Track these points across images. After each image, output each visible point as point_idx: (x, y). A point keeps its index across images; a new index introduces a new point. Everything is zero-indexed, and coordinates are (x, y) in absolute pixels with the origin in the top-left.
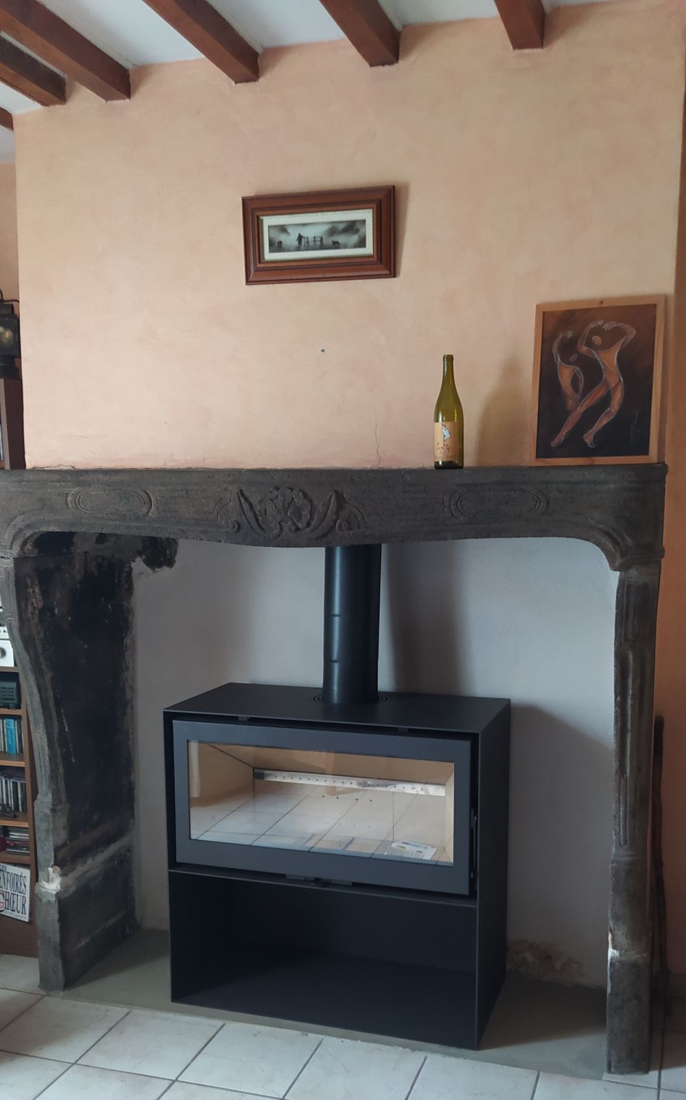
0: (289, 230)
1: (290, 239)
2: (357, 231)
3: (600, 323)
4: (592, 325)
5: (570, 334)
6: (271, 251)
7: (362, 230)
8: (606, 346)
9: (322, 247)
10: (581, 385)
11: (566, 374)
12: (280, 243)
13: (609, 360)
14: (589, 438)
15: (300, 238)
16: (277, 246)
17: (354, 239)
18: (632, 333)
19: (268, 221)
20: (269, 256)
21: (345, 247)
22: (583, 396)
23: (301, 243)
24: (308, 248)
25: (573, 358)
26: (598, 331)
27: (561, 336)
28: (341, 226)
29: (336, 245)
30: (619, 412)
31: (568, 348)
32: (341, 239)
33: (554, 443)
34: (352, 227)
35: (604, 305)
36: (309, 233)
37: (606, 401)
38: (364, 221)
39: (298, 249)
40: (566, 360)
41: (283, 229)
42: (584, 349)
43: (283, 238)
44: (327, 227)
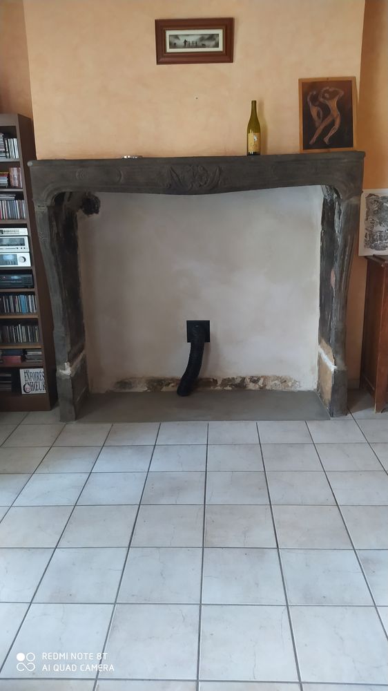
0: (180, 37)
1: (181, 42)
2: (215, 39)
4: (324, 89)
6: (170, 48)
7: (217, 39)
8: (332, 98)
9: (197, 47)
11: (314, 111)
12: (175, 44)
13: (333, 104)
14: (326, 140)
15: (185, 41)
16: (173, 45)
17: (213, 43)
18: (342, 93)
19: (168, 33)
20: (169, 50)
21: (209, 47)
23: (186, 45)
24: (190, 47)
25: (317, 103)
26: (327, 91)
27: (311, 93)
28: (207, 37)
29: (204, 46)
30: (339, 129)
32: (207, 43)
33: (311, 142)
34: (212, 37)
35: (329, 80)
38: (218, 35)
39: (185, 47)
40: (314, 105)
41: (177, 37)
42: (321, 100)
43: (176, 41)
44: (199, 37)
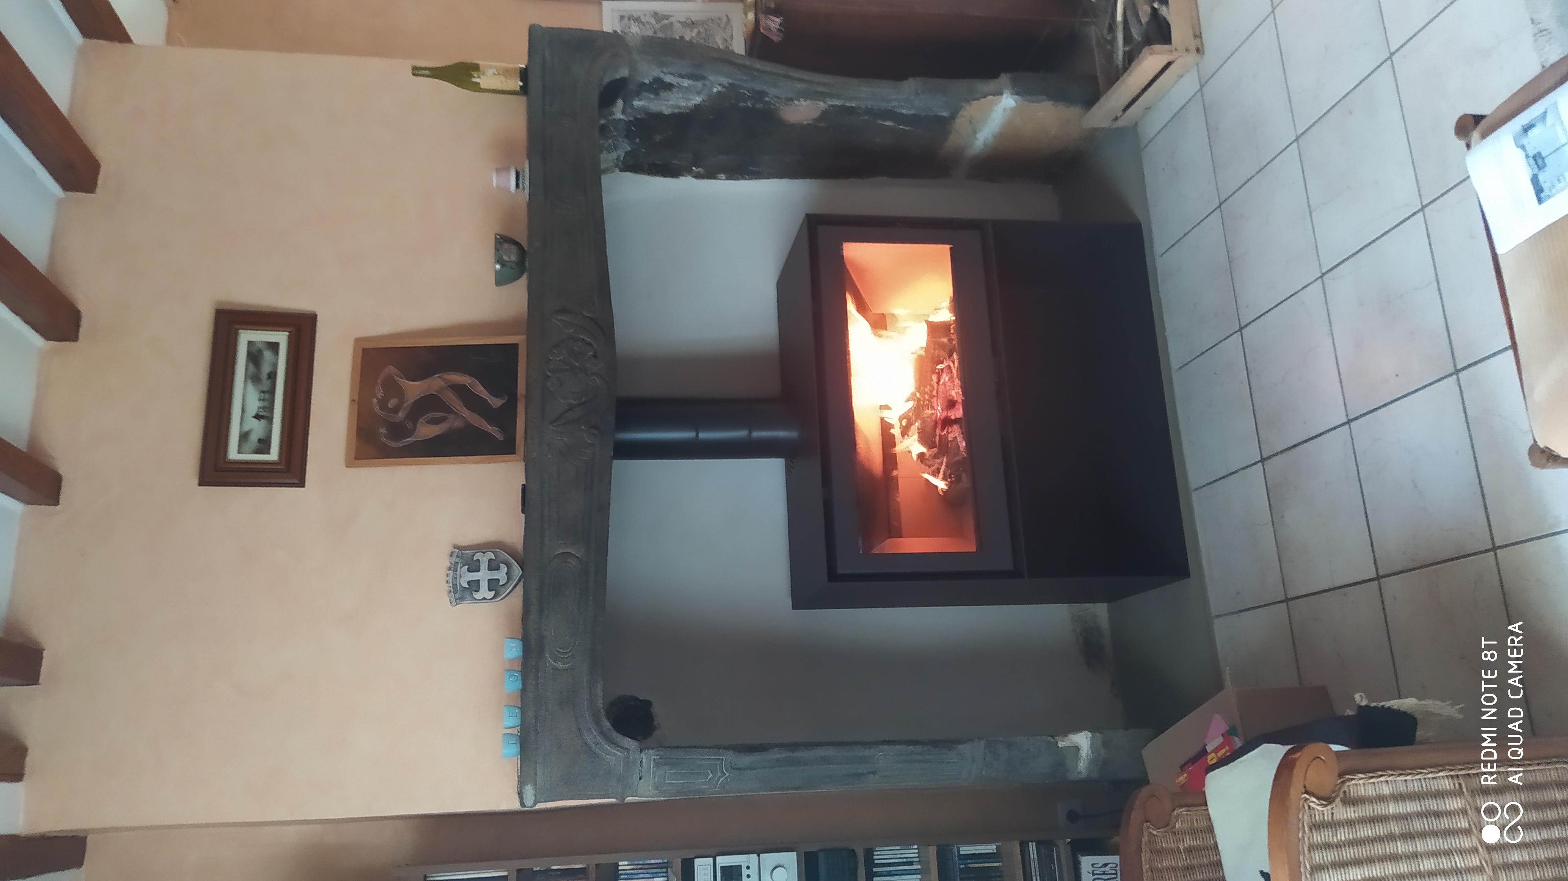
0: (246, 428)
1: (257, 428)
2: (260, 352)
3: (375, 401)
4: (377, 409)
5: (383, 431)
6: (268, 452)
7: (260, 346)
8: (400, 393)
9: (272, 391)
10: (439, 414)
11: (426, 431)
12: (260, 441)
13: (414, 389)
14: (496, 402)
15: (257, 417)
16: (264, 445)
17: (268, 355)
18: (391, 369)
19: (233, 454)
20: (274, 455)
21: (275, 365)
22: (451, 411)
23: (264, 415)
24: (271, 408)
25: (409, 424)
26: (383, 404)
27: (383, 439)
28: (251, 366)
29: (272, 376)
30: (471, 375)
31: (398, 431)
32: (266, 369)
33: (500, 437)
34: (254, 357)
35: (356, 398)
36: (254, 405)
37: (461, 391)
38: (250, 343)
39: (270, 420)
40: (410, 433)
41: (244, 437)
42: (401, 415)
43: (254, 438)
44: (250, 387)
